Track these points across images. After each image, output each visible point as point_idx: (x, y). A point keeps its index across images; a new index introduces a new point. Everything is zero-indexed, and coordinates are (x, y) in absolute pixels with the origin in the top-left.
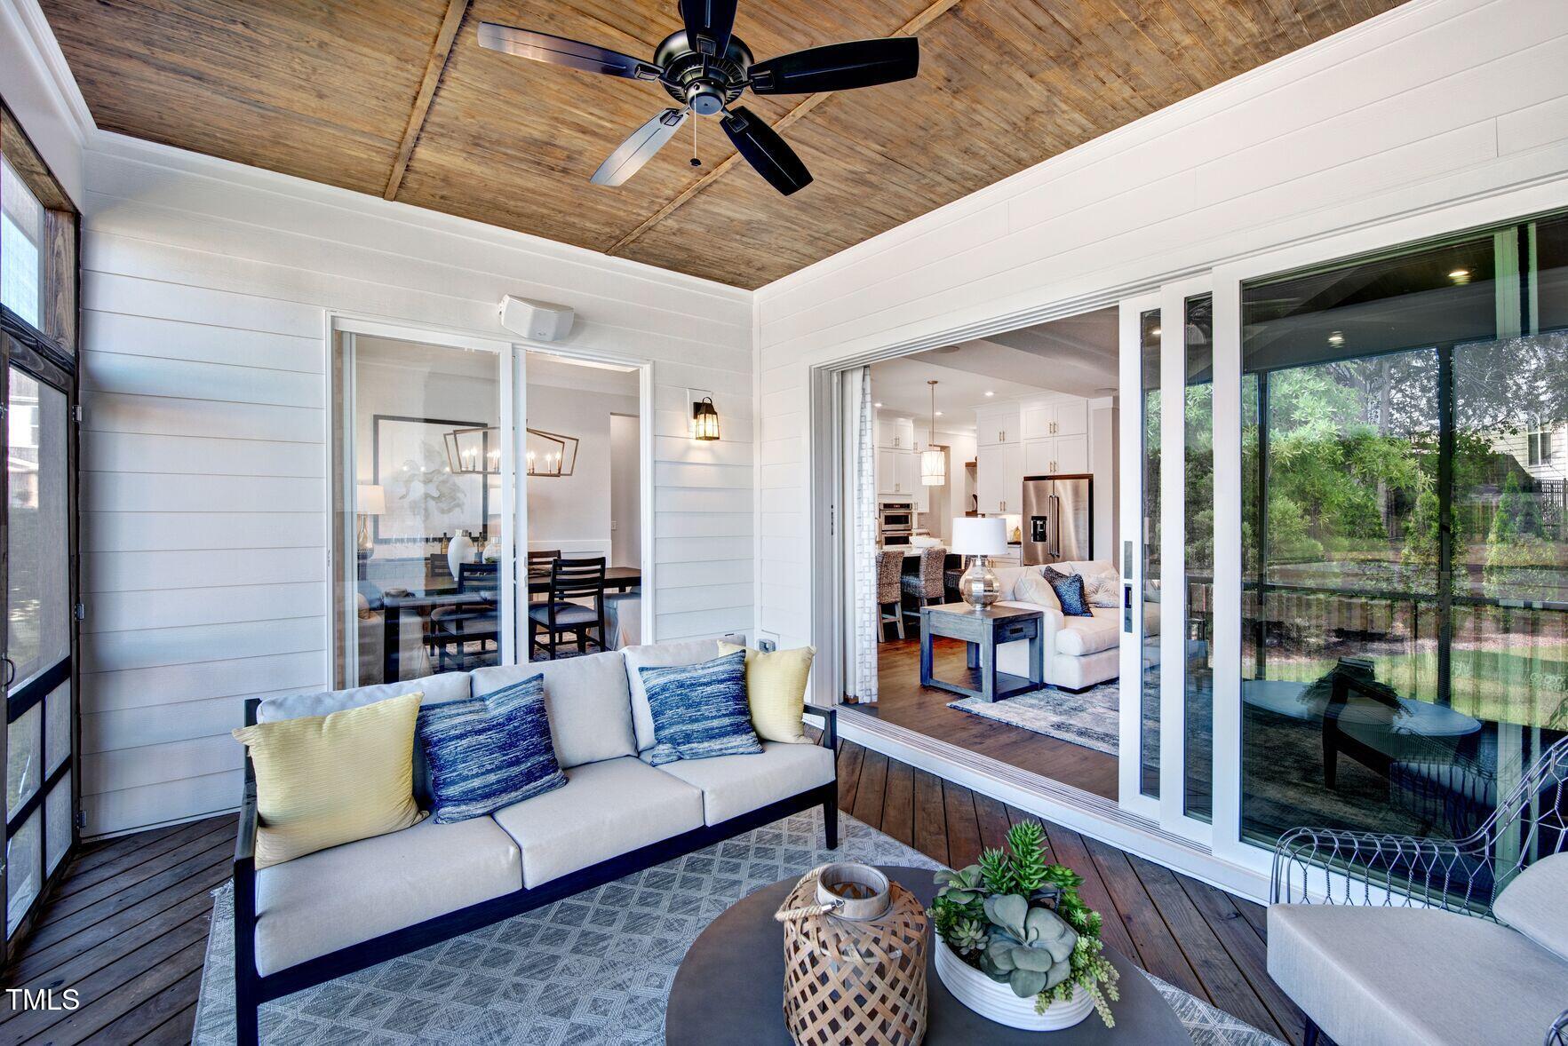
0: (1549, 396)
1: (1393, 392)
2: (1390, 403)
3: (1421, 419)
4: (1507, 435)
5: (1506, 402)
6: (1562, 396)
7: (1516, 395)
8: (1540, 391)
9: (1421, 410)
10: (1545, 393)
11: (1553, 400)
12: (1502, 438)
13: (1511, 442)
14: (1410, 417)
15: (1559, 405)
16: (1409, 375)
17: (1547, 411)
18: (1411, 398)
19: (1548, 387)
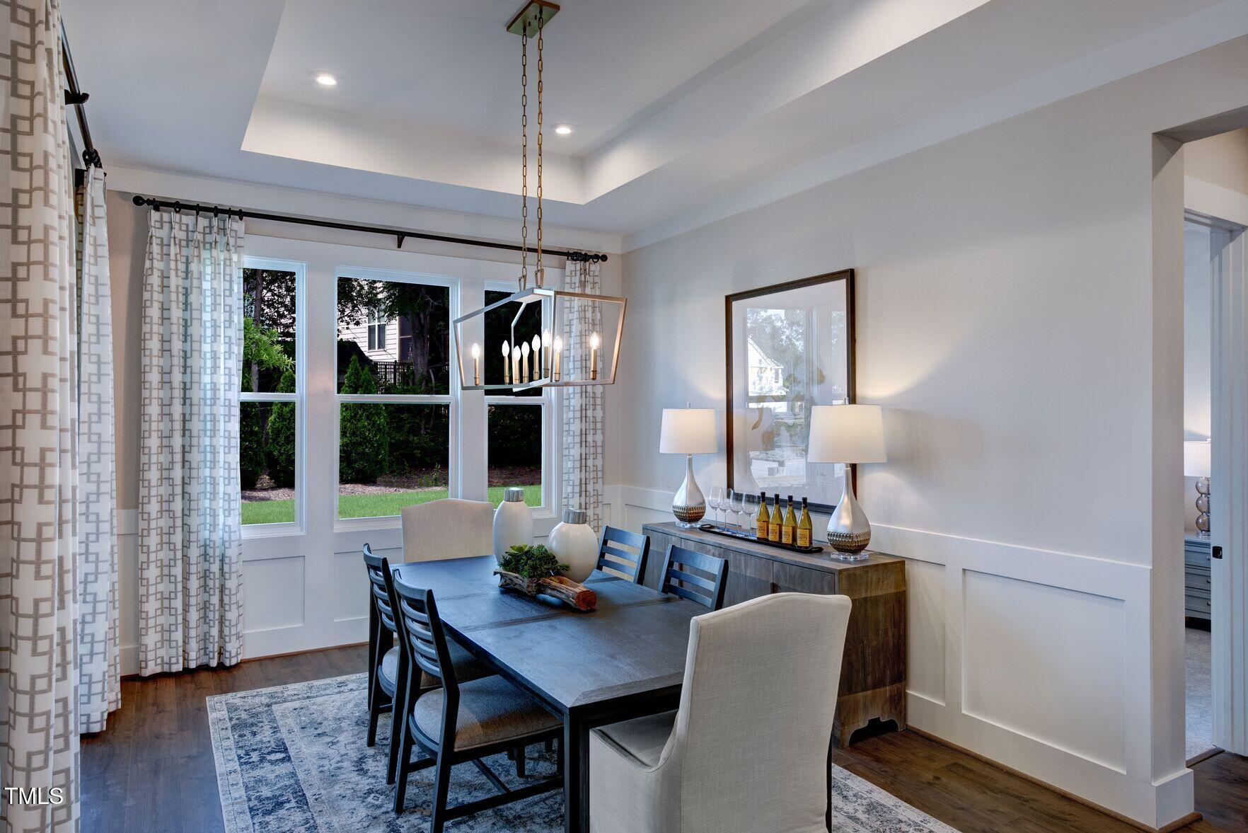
0: (385, 294)
1: (265, 291)
2: (262, 300)
3: (286, 313)
4: (352, 326)
5: (351, 299)
6: (395, 295)
7: (359, 294)
8: (378, 290)
9: (286, 306)
10: (382, 292)
11: (388, 298)
12: (348, 328)
13: (354, 331)
14: (278, 312)
15: (393, 302)
16: (277, 278)
17: (383, 307)
18: (279, 296)
19: (384, 288)
